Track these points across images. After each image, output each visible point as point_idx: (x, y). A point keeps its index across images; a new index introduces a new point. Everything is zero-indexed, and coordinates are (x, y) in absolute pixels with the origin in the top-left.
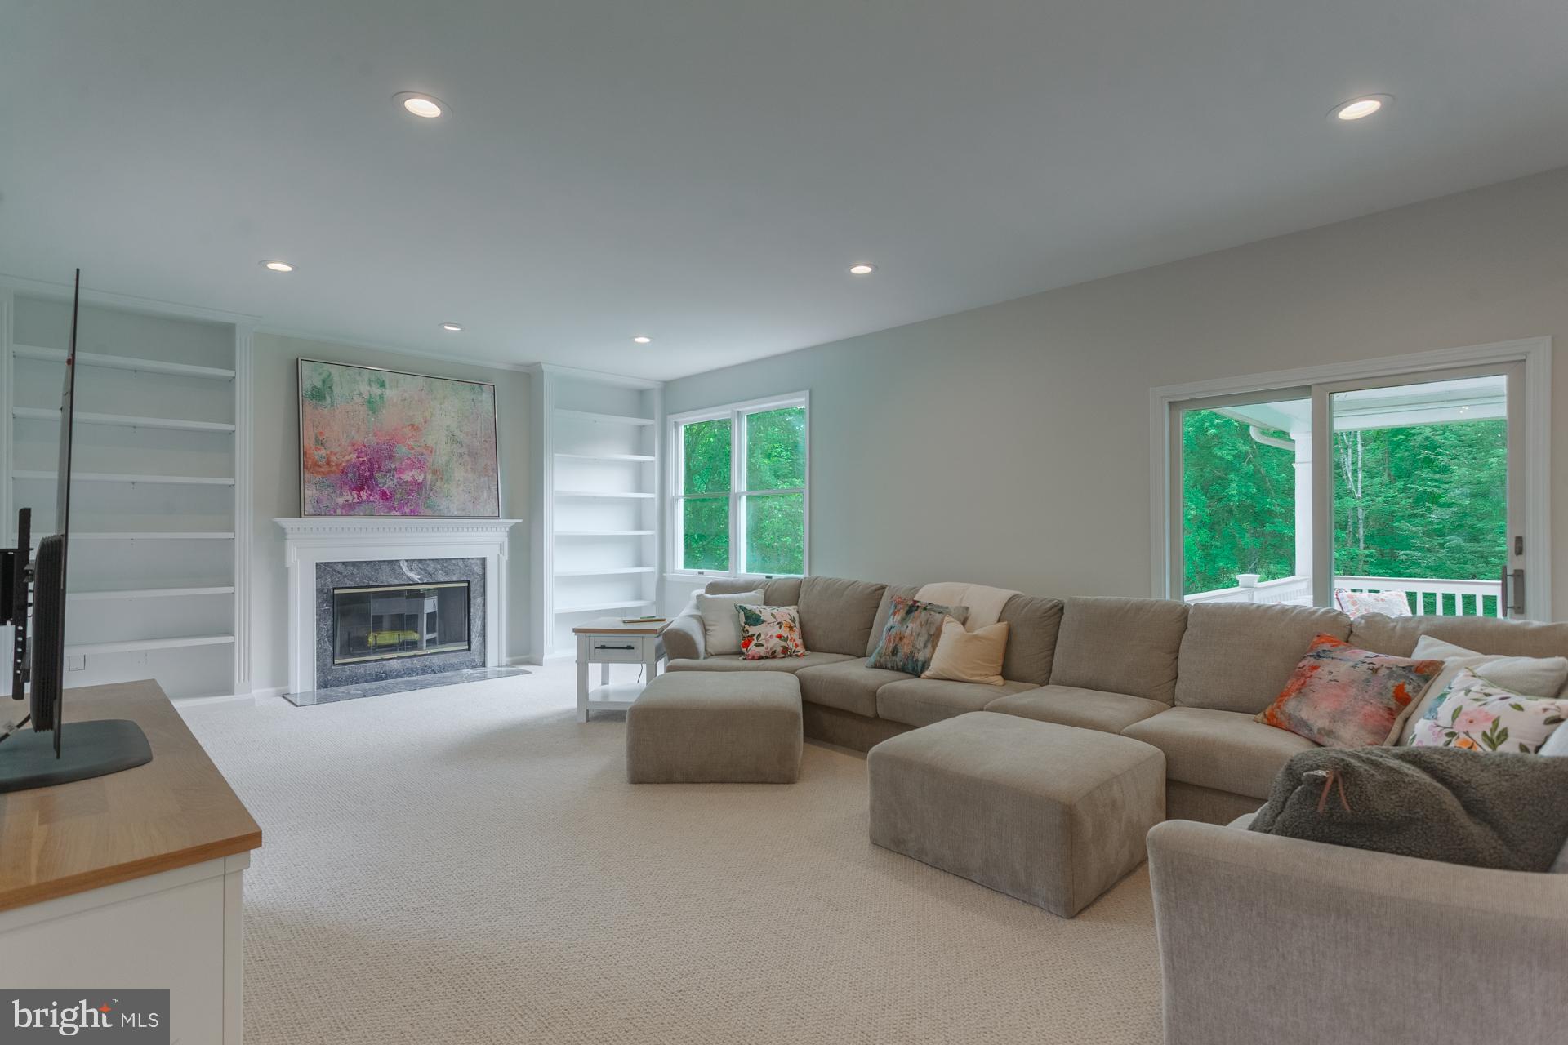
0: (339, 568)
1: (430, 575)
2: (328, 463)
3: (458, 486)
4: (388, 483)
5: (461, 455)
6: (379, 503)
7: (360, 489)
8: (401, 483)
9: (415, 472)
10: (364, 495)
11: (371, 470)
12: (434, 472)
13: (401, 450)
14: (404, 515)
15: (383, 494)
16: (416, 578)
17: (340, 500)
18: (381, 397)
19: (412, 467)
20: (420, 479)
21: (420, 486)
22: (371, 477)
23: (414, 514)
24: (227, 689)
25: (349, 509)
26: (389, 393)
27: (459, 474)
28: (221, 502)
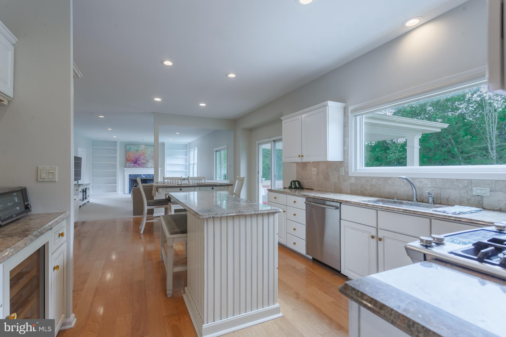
0: (132, 175)
1: (146, 177)
2: (130, 160)
3: (150, 163)
4: (139, 163)
5: (151, 158)
6: (138, 166)
7: (135, 163)
8: (141, 162)
9: (143, 161)
10: (135, 164)
11: (137, 161)
12: (147, 161)
13: (141, 157)
14: (141, 167)
15: (138, 164)
16: (144, 177)
17: (132, 165)
18: (139, 149)
19: (143, 160)
20: (144, 162)
21: (144, 163)
22: (137, 162)
23: (143, 167)
24: (116, 192)
25: (133, 167)
26: (140, 149)
27: (151, 161)
28: (115, 166)
